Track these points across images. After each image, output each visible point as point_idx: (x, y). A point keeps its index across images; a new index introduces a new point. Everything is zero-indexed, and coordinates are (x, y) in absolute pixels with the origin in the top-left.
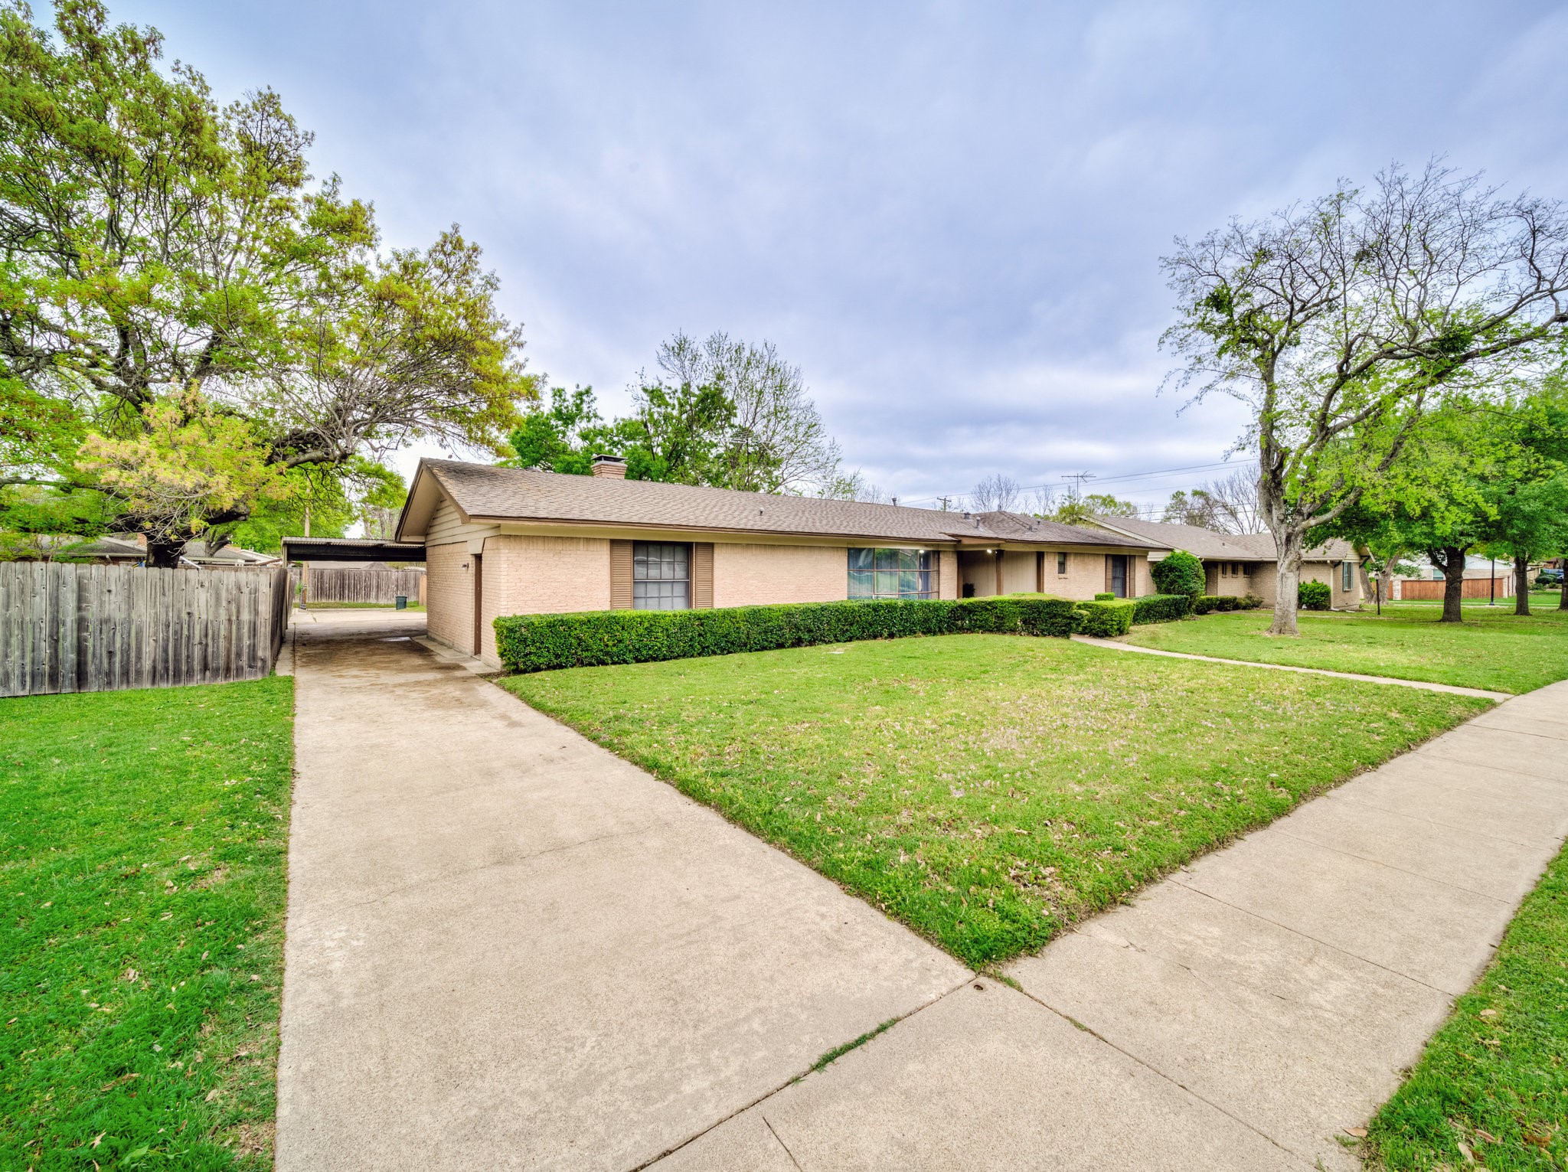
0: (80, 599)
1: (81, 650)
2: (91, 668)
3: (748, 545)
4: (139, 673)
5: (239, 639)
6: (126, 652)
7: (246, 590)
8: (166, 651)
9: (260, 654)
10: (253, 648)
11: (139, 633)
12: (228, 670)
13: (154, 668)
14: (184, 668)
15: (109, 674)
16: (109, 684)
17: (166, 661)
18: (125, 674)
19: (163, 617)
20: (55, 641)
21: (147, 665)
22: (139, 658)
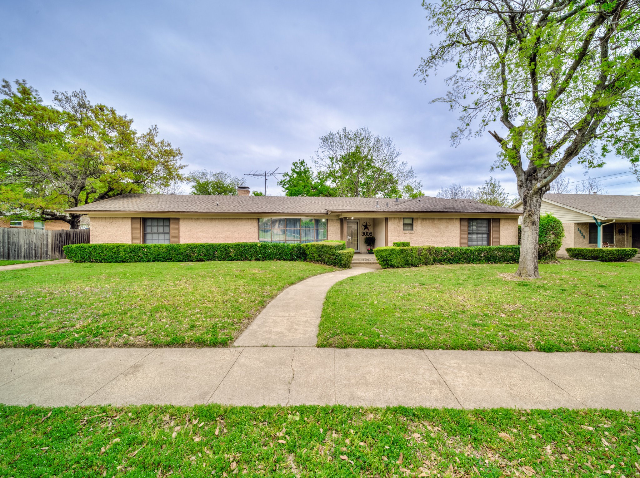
0: (8, 237)
1: (9, 250)
2: (11, 255)
3: (198, 219)
4: (21, 256)
5: (44, 249)
6: (18, 251)
7: (45, 235)
8: (27, 251)
9: (49, 253)
10: (47, 251)
11: (21, 246)
12: (41, 257)
13: (24, 255)
14: (31, 256)
15: (15, 256)
16: (15, 259)
17: (27, 254)
18: (18, 256)
19: (26, 242)
20: (4, 247)
21: (23, 254)
22: (21, 253)
